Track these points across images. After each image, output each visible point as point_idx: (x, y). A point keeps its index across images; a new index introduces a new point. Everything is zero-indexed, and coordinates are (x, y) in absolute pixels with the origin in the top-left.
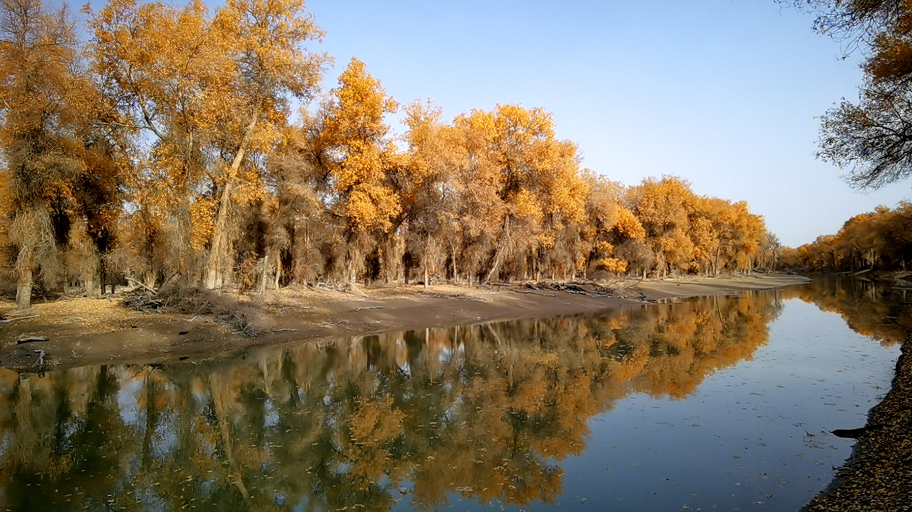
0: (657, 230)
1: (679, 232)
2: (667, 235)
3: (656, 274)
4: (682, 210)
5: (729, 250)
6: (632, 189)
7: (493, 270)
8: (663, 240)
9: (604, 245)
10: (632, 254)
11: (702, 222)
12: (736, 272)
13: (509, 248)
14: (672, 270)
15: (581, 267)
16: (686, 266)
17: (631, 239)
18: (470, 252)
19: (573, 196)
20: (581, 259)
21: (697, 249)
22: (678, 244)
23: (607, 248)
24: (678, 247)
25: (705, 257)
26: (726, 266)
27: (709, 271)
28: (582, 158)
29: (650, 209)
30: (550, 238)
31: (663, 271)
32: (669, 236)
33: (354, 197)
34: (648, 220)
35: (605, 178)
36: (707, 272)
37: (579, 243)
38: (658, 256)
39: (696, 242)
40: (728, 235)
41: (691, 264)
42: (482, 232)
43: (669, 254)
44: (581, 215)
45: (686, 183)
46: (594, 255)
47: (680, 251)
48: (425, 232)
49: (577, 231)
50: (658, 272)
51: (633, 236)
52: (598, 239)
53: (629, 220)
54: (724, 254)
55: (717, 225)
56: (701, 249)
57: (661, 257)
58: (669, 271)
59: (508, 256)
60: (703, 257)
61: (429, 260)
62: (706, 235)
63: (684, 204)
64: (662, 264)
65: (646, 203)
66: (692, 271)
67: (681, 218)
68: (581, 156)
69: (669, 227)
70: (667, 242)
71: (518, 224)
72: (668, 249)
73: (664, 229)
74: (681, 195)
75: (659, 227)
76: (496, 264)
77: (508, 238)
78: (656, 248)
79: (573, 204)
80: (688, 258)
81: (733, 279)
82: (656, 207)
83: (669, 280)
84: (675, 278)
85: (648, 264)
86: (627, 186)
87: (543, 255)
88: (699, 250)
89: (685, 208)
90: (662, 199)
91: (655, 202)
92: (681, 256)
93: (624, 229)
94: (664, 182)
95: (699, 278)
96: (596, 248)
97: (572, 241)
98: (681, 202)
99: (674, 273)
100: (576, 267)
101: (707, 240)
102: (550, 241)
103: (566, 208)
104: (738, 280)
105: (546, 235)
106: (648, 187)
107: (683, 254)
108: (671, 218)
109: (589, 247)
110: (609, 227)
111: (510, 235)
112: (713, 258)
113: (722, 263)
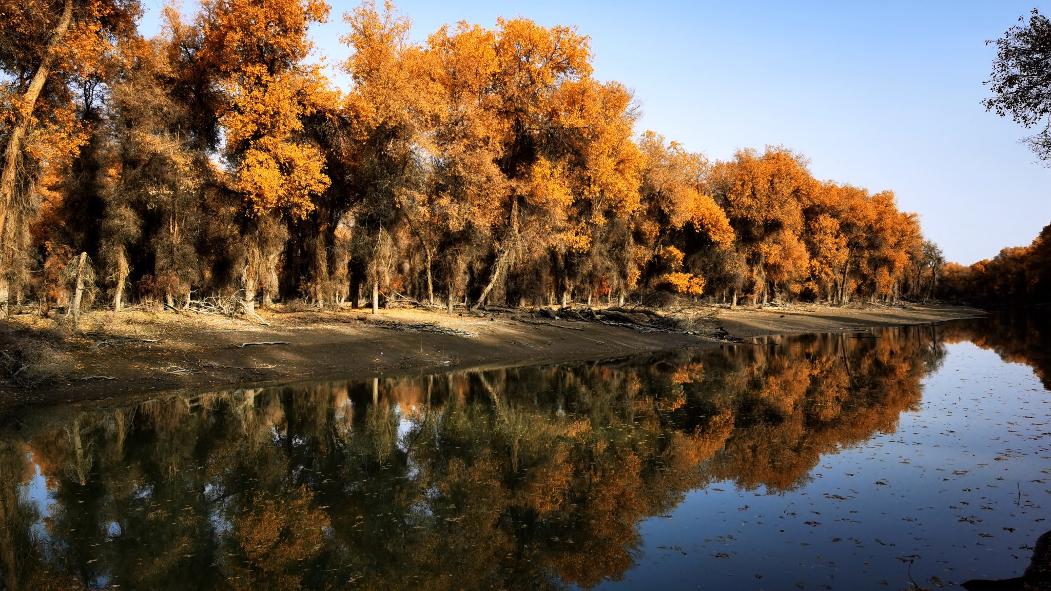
0: (755, 232)
1: (789, 236)
2: (770, 240)
3: (752, 300)
4: (793, 202)
5: (865, 267)
6: (719, 166)
7: (490, 287)
8: (764, 247)
9: (670, 252)
10: (716, 266)
11: (827, 222)
12: (873, 300)
13: (517, 252)
14: (777, 294)
15: (633, 285)
16: (796, 288)
17: (714, 243)
18: (449, 257)
19: (622, 172)
20: (634, 273)
21: (815, 262)
22: (786, 253)
23: (675, 256)
24: (786, 258)
25: (827, 274)
26: (859, 290)
27: (833, 296)
28: (639, 114)
29: (744, 199)
30: (584, 238)
31: (762, 295)
32: (774, 242)
33: (250, 160)
34: (742, 215)
35: (678, 147)
36: (829, 298)
37: (633, 250)
38: (755, 272)
39: (814, 252)
40: (863, 242)
41: (806, 285)
42: (469, 225)
43: (772, 269)
44: (633, 203)
45: (800, 161)
46: (656, 267)
47: (788, 265)
48: (374, 221)
49: (629, 228)
50: (755, 297)
51: (715, 238)
52: (662, 243)
53: (711, 214)
54: (856, 272)
55: (846, 227)
56: (821, 263)
57: (760, 272)
58: (772, 295)
59: (515, 264)
60: (823, 275)
61: (381, 268)
62: (830, 241)
63: (796, 193)
64: (760, 283)
65: (740, 188)
66: (807, 296)
67: (792, 215)
68: (638, 110)
69: (773, 226)
70: (770, 250)
71: (532, 214)
72: (771, 261)
73: (766, 231)
74: (791, 178)
75: (759, 227)
76: (495, 278)
77: (515, 236)
78: (753, 260)
79: (621, 185)
80: (801, 276)
81: (867, 310)
82: (753, 195)
83: (770, 308)
84: (781, 306)
85: (739, 284)
86: (712, 162)
87: (573, 264)
88: (818, 264)
89: (799, 199)
90: (762, 185)
91: (753, 187)
92: (789, 272)
93: (702, 227)
94: (769, 157)
95: (817, 308)
96: (658, 257)
97: (620, 245)
98: (792, 189)
99: (778, 300)
100: (626, 286)
101: (830, 250)
102: (583, 242)
103: (610, 191)
104: (875, 310)
105: (577, 234)
106: (744, 164)
107: (792, 269)
108: (777, 213)
109: (646, 254)
110: (678, 222)
111: (520, 232)
112: (839, 277)
113: (852, 285)
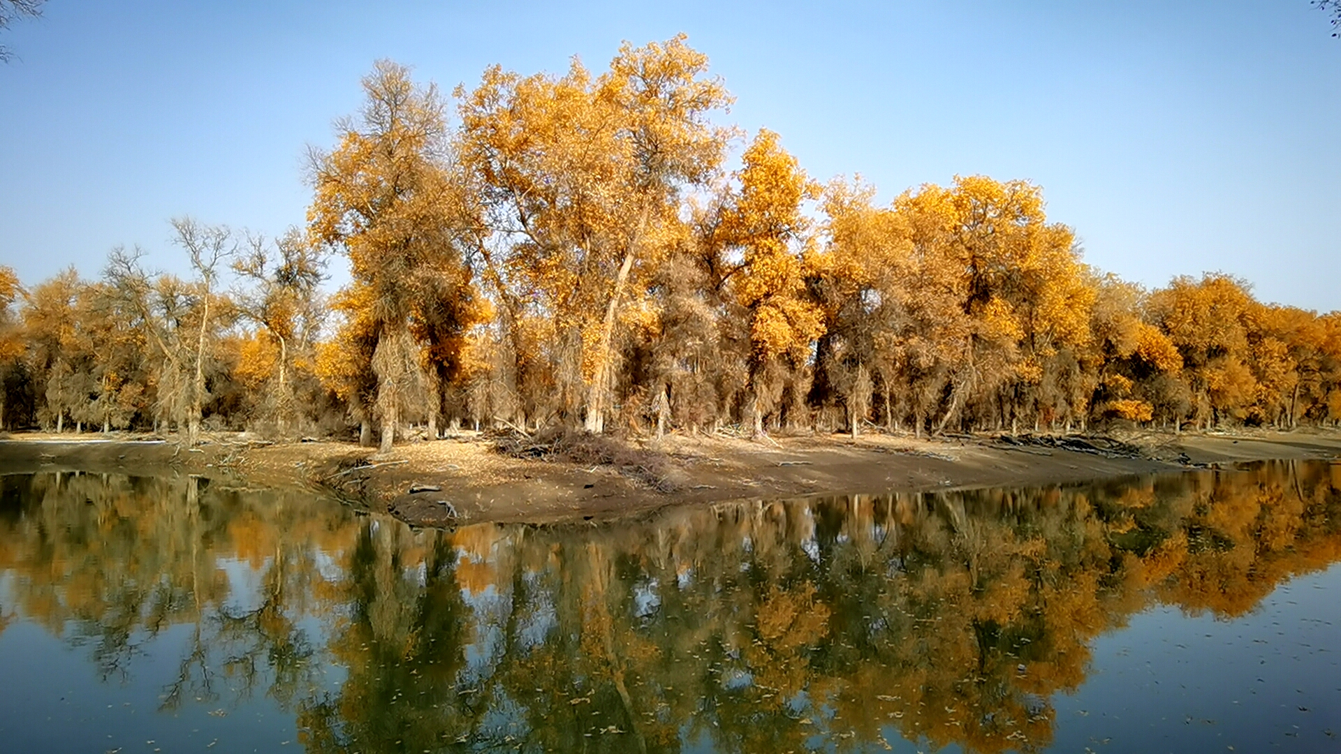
0: (1197, 357)
1: (1232, 361)
2: (1211, 364)
3: (1195, 425)
4: (1238, 326)
5: (1315, 389)
6: (1157, 294)
7: (949, 415)
8: (1207, 373)
9: (1117, 381)
10: (1158, 393)
11: (1272, 344)
12: (1325, 425)
13: (972, 384)
14: (1221, 419)
15: (1082, 413)
16: (1243, 414)
17: (1160, 371)
18: (918, 390)
19: (1070, 306)
20: (1081, 401)
21: (1260, 386)
22: (1231, 380)
23: (1122, 384)
24: (1231, 383)
25: (1275, 398)
26: (1308, 414)
27: (1279, 420)
28: (1081, 250)
29: (1185, 325)
30: (1035, 369)
31: (1206, 420)
32: (1217, 368)
34: (1184, 341)
35: (1114, 277)
36: (1276, 423)
37: (1077, 378)
38: (1199, 398)
39: (1260, 375)
40: (1313, 365)
41: (1251, 410)
42: (937, 361)
43: (1214, 394)
44: (1084, 335)
45: (1243, 285)
46: (1101, 395)
47: (1234, 389)
48: (853, 360)
49: (1074, 358)
50: (1199, 422)
51: (1163, 366)
52: (1107, 371)
53: (1157, 343)
54: (1306, 395)
55: (1294, 350)
56: (1267, 386)
57: (1203, 398)
58: (1216, 420)
59: (970, 395)
60: (1270, 399)
61: (859, 400)
62: (1277, 366)
63: (1241, 317)
64: (1204, 408)
65: (1180, 315)
66: (1253, 421)
67: (1235, 339)
68: (1078, 247)
69: (1217, 352)
70: (1214, 375)
71: (986, 349)
72: (1214, 386)
73: (1209, 357)
74: (1236, 304)
75: (1202, 353)
76: (953, 406)
77: (971, 368)
78: (1196, 384)
79: (1072, 319)
80: (1247, 401)
81: (1322, 435)
82: (1195, 321)
83: (1216, 433)
84: (1225, 432)
85: (1185, 409)
86: (1149, 290)
87: (1022, 393)
88: (1264, 388)
89: (1244, 324)
90: (1205, 311)
91: (1194, 313)
92: (1236, 397)
93: (1149, 355)
94: (1207, 283)
95: (1264, 432)
96: (1103, 385)
97: (1066, 374)
98: (1236, 315)
99: (1223, 424)
100: (1072, 412)
101: (1276, 373)
102: (1034, 373)
103: (1061, 325)
104: (1331, 436)
105: (1028, 365)
106: (1180, 291)
107: (1238, 394)
108: (1221, 339)
109: (1092, 382)
110: (1125, 352)
111: (974, 365)
112: (1288, 402)
113: (1301, 409)
